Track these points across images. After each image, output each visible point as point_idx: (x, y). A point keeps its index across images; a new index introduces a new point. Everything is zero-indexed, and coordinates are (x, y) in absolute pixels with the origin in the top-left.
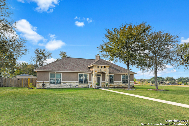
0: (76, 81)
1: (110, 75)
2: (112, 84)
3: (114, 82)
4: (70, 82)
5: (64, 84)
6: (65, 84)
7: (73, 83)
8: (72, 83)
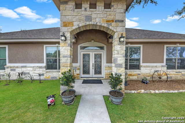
0: (39, 62)
1: (131, 48)
2: (135, 72)
3: (142, 64)
4: (25, 67)
5: (11, 70)
6: (15, 70)
7: (31, 69)
8: (29, 69)
